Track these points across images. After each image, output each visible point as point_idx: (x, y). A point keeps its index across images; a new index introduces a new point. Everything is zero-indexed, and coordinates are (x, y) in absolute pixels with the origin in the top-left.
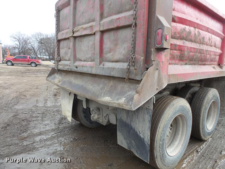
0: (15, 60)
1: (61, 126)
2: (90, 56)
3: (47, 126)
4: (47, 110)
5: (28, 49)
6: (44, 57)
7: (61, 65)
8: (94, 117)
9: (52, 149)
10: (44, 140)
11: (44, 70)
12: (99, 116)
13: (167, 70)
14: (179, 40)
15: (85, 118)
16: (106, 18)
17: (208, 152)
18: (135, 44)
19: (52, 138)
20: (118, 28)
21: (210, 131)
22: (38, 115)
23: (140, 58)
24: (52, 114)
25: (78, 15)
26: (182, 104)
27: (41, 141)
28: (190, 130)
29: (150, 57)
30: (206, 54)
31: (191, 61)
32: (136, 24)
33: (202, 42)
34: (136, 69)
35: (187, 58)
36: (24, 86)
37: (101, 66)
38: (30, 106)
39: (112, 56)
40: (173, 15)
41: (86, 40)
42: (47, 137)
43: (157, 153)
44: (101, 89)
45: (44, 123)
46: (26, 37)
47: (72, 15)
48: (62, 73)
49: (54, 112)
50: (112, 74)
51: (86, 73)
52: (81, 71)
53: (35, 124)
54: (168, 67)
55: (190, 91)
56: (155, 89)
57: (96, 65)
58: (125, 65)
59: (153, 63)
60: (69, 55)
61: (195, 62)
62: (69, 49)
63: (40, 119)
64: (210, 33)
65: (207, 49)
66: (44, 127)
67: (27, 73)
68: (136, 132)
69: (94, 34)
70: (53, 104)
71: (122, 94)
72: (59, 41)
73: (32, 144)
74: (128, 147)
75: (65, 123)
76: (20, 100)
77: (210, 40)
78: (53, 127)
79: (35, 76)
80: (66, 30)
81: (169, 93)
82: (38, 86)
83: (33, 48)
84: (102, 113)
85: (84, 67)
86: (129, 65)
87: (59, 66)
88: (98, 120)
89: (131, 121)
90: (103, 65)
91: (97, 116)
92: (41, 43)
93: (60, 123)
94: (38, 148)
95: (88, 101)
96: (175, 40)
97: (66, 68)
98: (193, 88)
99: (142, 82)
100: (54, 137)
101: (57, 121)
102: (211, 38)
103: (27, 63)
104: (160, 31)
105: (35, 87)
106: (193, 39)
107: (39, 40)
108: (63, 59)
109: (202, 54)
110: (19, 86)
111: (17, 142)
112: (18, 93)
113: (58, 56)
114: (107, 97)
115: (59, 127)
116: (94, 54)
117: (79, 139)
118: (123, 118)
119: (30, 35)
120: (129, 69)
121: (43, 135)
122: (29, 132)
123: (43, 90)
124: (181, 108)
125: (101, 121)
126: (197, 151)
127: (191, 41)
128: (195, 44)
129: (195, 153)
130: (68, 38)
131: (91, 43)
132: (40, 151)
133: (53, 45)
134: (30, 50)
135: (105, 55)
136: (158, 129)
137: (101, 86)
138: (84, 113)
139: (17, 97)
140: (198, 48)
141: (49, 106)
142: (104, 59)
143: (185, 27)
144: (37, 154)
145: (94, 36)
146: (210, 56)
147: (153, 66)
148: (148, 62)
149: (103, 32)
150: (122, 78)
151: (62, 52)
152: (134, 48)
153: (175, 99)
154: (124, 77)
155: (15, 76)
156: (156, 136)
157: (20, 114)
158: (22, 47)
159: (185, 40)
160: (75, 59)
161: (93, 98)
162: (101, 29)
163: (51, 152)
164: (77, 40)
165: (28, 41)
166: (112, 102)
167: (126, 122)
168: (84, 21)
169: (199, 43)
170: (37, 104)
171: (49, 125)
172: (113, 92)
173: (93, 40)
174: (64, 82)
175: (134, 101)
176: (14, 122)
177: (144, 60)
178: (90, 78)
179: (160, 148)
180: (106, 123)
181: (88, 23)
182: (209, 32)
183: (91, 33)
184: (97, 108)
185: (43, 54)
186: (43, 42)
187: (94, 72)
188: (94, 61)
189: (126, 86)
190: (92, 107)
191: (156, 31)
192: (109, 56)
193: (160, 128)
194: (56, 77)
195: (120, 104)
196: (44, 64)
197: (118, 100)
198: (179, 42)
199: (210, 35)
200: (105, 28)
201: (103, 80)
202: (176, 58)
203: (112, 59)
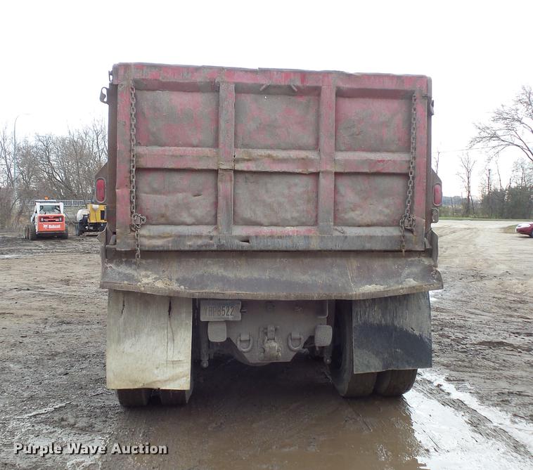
2: (296, 215)
23: (422, 221)
25: (249, 125)
34: (415, 236)
37: (338, 233)
39: (360, 217)
44: (341, 276)
57: (324, 232)
62: (197, 195)
69: (317, 174)
74: (384, 365)
89: (394, 317)
90: (343, 233)
104: (438, 187)
108: (162, 221)
114: (367, 286)
135: (343, 215)
142: (339, 221)
145: (313, 177)
150: (390, 251)
166: (394, 288)
167: (379, 325)
177: (425, 223)
180: (294, 354)
181: (284, 149)
183: (299, 171)
187: (316, 246)
191: (433, 186)
192: (352, 216)
200: (347, 171)
203: (360, 223)
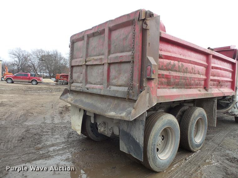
0: (15, 77)
1: (70, 140)
2: (99, 80)
3: (58, 140)
4: (55, 126)
5: (27, 66)
6: (44, 74)
7: (73, 86)
8: (101, 129)
9: (64, 157)
10: (57, 150)
11: (45, 88)
12: (104, 129)
13: (156, 93)
14: (166, 71)
15: (92, 132)
16: (112, 54)
17: (195, 160)
18: (133, 74)
19: (63, 149)
20: (121, 63)
21: (198, 144)
22: (48, 130)
23: (136, 85)
24: (60, 130)
25: (91, 48)
26: (169, 119)
27: (54, 151)
28: (179, 140)
29: (143, 84)
30: (190, 80)
31: (177, 85)
32: (133, 61)
33: (186, 71)
34: (133, 92)
35: (173, 83)
36: (29, 104)
37: (108, 89)
38: (39, 123)
39: (117, 82)
40: (159, 54)
41: (96, 68)
42: (59, 148)
43: (150, 155)
44: (108, 106)
45: (54, 137)
46: (26, 53)
47: (85, 48)
48: (74, 93)
49: (61, 128)
50: (117, 95)
51: (95, 94)
52: (92, 92)
53: (47, 138)
54: (157, 90)
55: (181, 110)
56: (147, 106)
57: (104, 88)
58: (126, 89)
59: (145, 88)
60: (81, 79)
61: (181, 86)
62: (82, 74)
63: (50, 133)
64: (193, 64)
65: (190, 76)
66: (55, 140)
67: (29, 91)
68: (134, 139)
69: (103, 64)
70: (60, 121)
71: (123, 110)
72: (72, 67)
73: (47, 153)
74: (128, 151)
75: (73, 137)
76: (28, 117)
77: (194, 70)
78: (63, 141)
79: (37, 94)
80: (78, 58)
81: (163, 111)
82: (43, 104)
83: (33, 65)
84: (107, 127)
85: (95, 89)
86: (129, 89)
87: (72, 87)
88: (104, 132)
89: (130, 130)
90: (110, 88)
91: (103, 129)
92: (42, 60)
93: (69, 137)
94: (53, 156)
95: (96, 116)
96: (162, 71)
97: (78, 89)
98: (184, 107)
99: (137, 102)
100: (65, 148)
101: (66, 135)
102: (194, 68)
103: (28, 81)
104: (149, 67)
105: (40, 106)
106: (177, 69)
107: (39, 57)
108: (76, 82)
109: (186, 80)
110: (24, 104)
111: (34, 151)
112: (25, 111)
113: (71, 79)
114: (113, 113)
115: (68, 141)
116: (103, 79)
117: (87, 150)
118: (124, 129)
119: (30, 52)
120: (128, 92)
121: (55, 146)
122: (43, 144)
123: (48, 108)
124: (168, 122)
125: (106, 133)
126: (186, 159)
127: (176, 71)
128: (179, 73)
129: (184, 160)
130: (81, 66)
131: (100, 71)
132: (55, 158)
133: (54, 62)
134: (30, 67)
135: (111, 81)
136: (150, 137)
137: (108, 104)
138: (91, 127)
139: (24, 115)
140: (182, 76)
141: (56, 122)
142: (111, 83)
143: (170, 62)
144: (53, 160)
145: (103, 66)
146: (194, 82)
147: (145, 90)
148: (141, 88)
149: (110, 64)
150: (124, 98)
151: (75, 76)
152: (132, 77)
153: (164, 114)
154: (125, 97)
155: (18, 94)
156: (149, 142)
157: (31, 129)
158: (22, 64)
159: (171, 70)
160: (87, 82)
161: (101, 113)
162: (109, 62)
163: (64, 158)
164: (88, 67)
165: (28, 58)
166: (116, 115)
167: (126, 132)
168: (95, 54)
169: (183, 72)
170: (45, 121)
171: (59, 138)
172: (117, 108)
173: (102, 68)
174: (76, 101)
175: (131, 114)
176: (28, 136)
177: (139, 86)
178: (98, 98)
179: (152, 151)
180: (111, 135)
181: (98, 56)
182: (191, 63)
183: (100, 63)
184: (103, 122)
185: (44, 71)
186: (43, 59)
187: (102, 93)
188: (103, 85)
189: (126, 104)
190: (99, 122)
191: (147, 67)
192: (114, 81)
193: (151, 135)
194: (69, 97)
195: (122, 117)
196: (45, 82)
197: (120, 114)
198: (165, 73)
199: (193, 65)
200: (111, 62)
201: (109, 99)
202: (164, 84)
203: (116, 84)
